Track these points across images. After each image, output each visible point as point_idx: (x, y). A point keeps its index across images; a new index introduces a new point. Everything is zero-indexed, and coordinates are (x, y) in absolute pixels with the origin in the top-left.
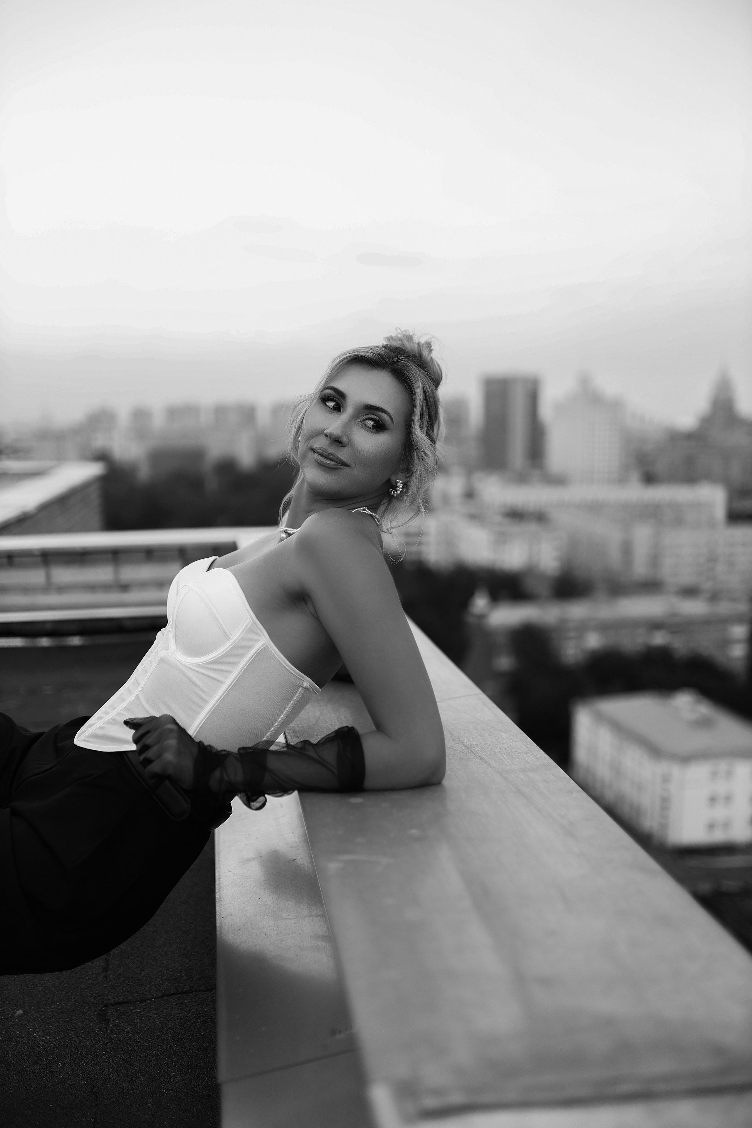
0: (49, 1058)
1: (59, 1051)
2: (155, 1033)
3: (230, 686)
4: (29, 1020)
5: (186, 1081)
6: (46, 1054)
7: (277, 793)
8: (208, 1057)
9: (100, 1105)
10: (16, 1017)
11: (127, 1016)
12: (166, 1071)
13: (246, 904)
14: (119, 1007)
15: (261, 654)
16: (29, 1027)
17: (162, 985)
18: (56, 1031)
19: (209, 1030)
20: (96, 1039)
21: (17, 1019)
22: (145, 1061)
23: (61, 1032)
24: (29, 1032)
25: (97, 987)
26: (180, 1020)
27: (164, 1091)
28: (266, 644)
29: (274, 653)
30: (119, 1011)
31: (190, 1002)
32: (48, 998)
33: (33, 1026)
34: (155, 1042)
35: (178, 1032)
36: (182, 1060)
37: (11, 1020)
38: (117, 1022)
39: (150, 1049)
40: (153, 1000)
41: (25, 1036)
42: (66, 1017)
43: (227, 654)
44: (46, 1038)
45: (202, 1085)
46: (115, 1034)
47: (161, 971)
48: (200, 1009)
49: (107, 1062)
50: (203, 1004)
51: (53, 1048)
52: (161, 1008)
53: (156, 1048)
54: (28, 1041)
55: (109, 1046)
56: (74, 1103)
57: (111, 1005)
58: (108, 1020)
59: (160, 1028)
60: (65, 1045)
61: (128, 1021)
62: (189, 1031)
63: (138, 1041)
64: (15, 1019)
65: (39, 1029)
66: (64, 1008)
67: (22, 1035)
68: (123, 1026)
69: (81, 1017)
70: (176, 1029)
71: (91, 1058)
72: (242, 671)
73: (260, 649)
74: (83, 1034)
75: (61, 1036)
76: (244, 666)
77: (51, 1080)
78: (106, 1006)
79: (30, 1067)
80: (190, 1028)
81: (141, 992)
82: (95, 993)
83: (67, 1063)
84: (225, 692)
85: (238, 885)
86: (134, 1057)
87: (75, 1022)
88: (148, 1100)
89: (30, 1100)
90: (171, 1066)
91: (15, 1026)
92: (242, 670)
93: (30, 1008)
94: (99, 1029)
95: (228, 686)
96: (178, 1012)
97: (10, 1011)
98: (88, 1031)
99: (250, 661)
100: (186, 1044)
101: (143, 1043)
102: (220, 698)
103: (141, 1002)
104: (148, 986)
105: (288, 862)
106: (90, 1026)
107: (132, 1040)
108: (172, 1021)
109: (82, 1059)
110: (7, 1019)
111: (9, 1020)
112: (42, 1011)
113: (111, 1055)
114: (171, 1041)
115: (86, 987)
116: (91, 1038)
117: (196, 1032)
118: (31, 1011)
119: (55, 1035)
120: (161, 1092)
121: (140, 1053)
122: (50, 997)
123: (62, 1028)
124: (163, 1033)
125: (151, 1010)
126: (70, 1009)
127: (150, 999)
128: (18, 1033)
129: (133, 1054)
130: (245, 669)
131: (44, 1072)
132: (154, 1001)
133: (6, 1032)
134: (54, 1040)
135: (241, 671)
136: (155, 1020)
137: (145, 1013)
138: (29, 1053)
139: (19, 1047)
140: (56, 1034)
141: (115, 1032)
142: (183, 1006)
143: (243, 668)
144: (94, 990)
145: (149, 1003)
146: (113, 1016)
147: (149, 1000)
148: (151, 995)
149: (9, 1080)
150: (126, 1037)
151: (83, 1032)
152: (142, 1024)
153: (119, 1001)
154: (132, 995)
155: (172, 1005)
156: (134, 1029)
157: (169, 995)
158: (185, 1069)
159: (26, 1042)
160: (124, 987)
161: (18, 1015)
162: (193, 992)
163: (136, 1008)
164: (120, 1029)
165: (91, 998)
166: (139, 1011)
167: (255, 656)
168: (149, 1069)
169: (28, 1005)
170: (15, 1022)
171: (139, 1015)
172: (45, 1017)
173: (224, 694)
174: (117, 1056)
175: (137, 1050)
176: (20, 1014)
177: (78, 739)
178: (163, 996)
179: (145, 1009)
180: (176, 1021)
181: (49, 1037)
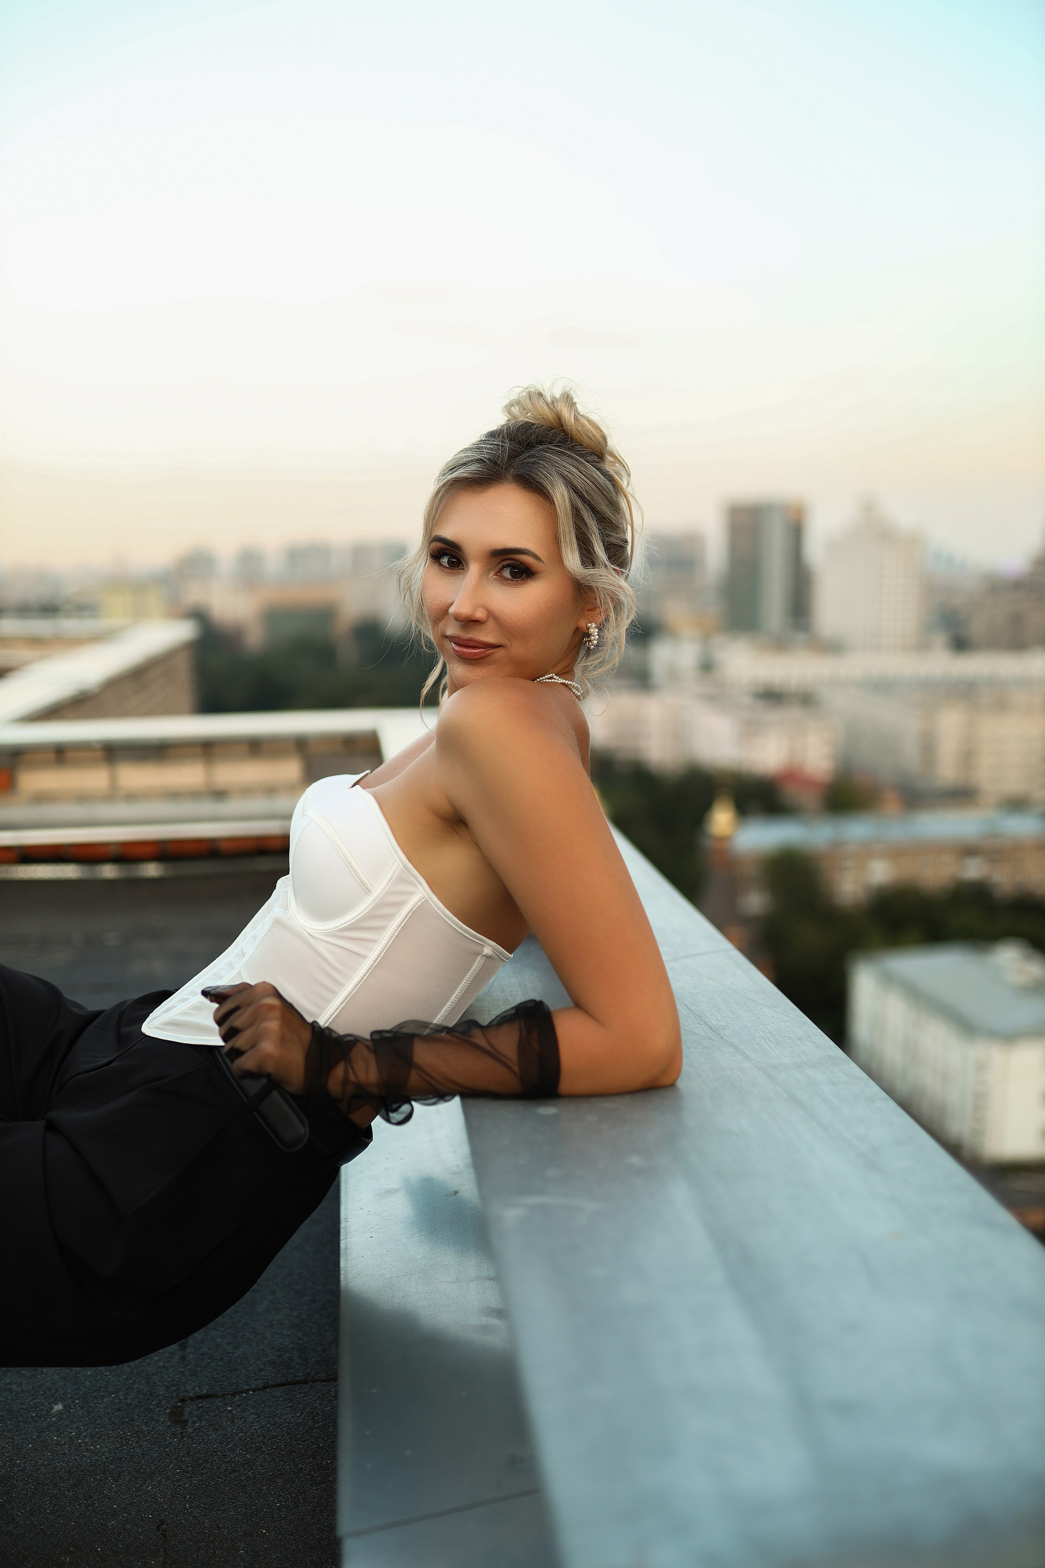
0: (98, 1478)
1: (113, 1467)
2: (253, 1443)
3: (375, 961)
4: (71, 1419)
5: (296, 1517)
6: (94, 1471)
7: (428, 1099)
8: (329, 1480)
9: (169, 1550)
10: (53, 1414)
11: (212, 1416)
12: (267, 1502)
13: (384, 1258)
14: (201, 1403)
15: (418, 913)
16: (71, 1429)
17: (264, 1371)
18: (109, 1437)
19: (330, 1440)
20: (167, 1450)
21: (53, 1417)
22: (237, 1485)
23: (116, 1438)
24: (70, 1438)
25: (171, 1373)
26: (290, 1424)
27: (264, 1531)
28: (425, 897)
29: (438, 911)
30: (201, 1409)
31: (304, 1397)
32: (100, 1387)
33: (77, 1428)
34: (252, 1456)
35: (285, 1443)
36: (291, 1485)
37: (46, 1420)
38: (198, 1424)
39: (244, 1468)
40: (251, 1392)
41: (65, 1443)
42: (125, 1416)
43: (370, 916)
44: (95, 1447)
45: (319, 1524)
46: (195, 1444)
47: (263, 1350)
48: (319, 1407)
49: (181, 1485)
50: (323, 1401)
51: (105, 1462)
52: (262, 1405)
53: (253, 1465)
54: (69, 1451)
55: (185, 1461)
56: (132, 1547)
57: (190, 1399)
58: (185, 1422)
59: (260, 1436)
60: (121, 1458)
61: (214, 1424)
62: (302, 1441)
63: (228, 1454)
64: (52, 1418)
65: (85, 1434)
66: (121, 1402)
67: (62, 1441)
68: (207, 1432)
69: (146, 1416)
70: (282, 1438)
71: (159, 1479)
72: (393, 939)
73: (417, 906)
74: (149, 1442)
75: (117, 1444)
76: (395, 932)
77: (101, 1511)
78: (182, 1401)
79: (70, 1490)
80: (304, 1436)
81: (234, 1381)
82: (167, 1382)
83: (124, 1485)
84: (368, 971)
85: (373, 1229)
86: (222, 1479)
87: (137, 1424)
88: (240, 1544)
89: (69, 1541)
90: (274, 1494)
91: (51, 1428)
92: (392, 937)
93: (73, 1402)
94: (171, 1435)
95: (373, 962)
96: (287, 1412)
97: (45, 1406)
98: (156, 1438)
99: (403, 924)
100: (298, 1460)
101: (235, 1458)
102: (361, 980)
103: (233, 1395)
104: (243, 1371)
105: (446, 1195)
106: (159, 1430)
107: (218, 1453)
108: (277, 1425)
109: (147, 1480)
110: (40, 1417)
111: (43, 1419)
112: (91, 1407)
113: (188, 1475)
114: (276, 1455)
115: (154, 1372)
116: (159, 1448)
117: (312, 1442)
118: (74, 1406)
119: (108, 1442)
120: (260, 1533)
121: (230, 1473)
122: (102, 1385)
123: (119, 1432)
124: (264, 1443)
125: (248, 1409)
126: (131, 1404)
127: (247, 1391)
128: (55, 1438)
129: (220, 1474)
130: (396, 936)
131: (90, 1498)
132: (252, 1394)
133: (39, 1437)
134: (106, 1450)
135: (390, 939)
136: (252, 1423)
137: (238, 1412)
138: (70, 1470)
139: (56, 1460)
140: (110, 1441)
141: (194, 1440)
142: (294, 1403)
143: (394, 935)
144: (166, 1376)
145: (245, 1398)
146: (192, 1416)
147: (245, 1393)
148: (248, 1385)
149: (39, 1510)
150: (210, 1448)
151: (148, 1438)
152: (233, 1429)
153: (202, 1393)
154: (220, 1385)
155: (277, 1401)
156: (222, 1436)
157: (273, 1386)
158: (294, 1498)
159: (67, 1451)
160: (210, 1372)
161: (56, 1412)
162: (308, 1382)
163: (226, 1404)
164: (202, 1436)
165: (160, 1389)
166: (229, 1409)
167: (409, 916)
168: (243, 1497)
169: (71, 1397)
170: (52, 1422)
171: (230, 1415)
172: (95, 1416)
173: (367, 973)
174: (197, 1477)
175: (226, 1469)
176: (58, 1411)
177: (149, 1025)
178: (265, 1388)
179: (239, 1406)
180: (284, 1426)
181: (100, 1446)
